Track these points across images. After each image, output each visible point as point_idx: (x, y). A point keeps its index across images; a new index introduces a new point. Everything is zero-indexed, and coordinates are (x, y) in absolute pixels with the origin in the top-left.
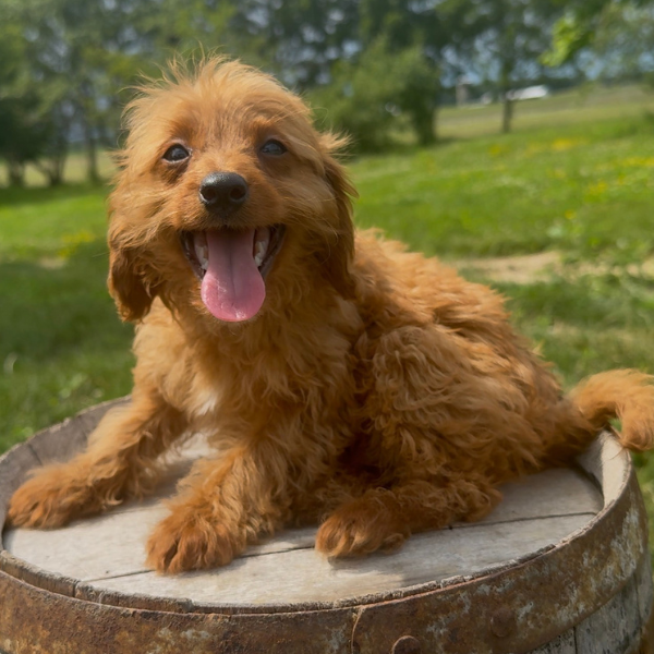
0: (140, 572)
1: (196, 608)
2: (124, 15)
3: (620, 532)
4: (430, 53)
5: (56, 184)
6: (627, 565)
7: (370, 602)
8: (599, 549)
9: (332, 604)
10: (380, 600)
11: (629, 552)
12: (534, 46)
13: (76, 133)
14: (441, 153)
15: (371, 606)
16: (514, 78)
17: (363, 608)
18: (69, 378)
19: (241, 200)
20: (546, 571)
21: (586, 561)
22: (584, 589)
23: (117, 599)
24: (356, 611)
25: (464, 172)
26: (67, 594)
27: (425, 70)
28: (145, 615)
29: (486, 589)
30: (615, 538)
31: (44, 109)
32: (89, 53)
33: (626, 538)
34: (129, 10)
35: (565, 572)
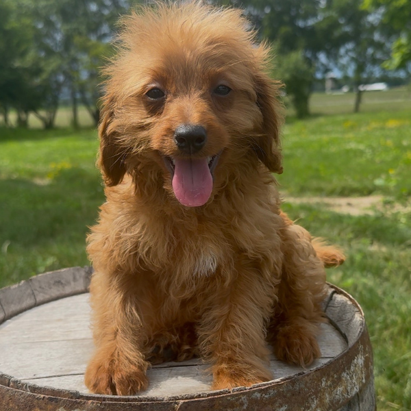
0: (55, 376)
1: (82, 397)
2: (103, 15)
3: (349, 368)
4: (309, 55)
5: (49, 128)
6: (352, 388)
7: (187, 399)
8: (333, 377)
9: (163, 399)
10: (192, 397)
11: (354, 381)
12: (379, 55)
13: (65, 94)
14: (311, 124)
15: (186, 401)
16: (365, 76)
17: (181, 402)
18: (44, 259)
19: (202, 143)
20: (297, 387)
21: (324, 383)
22: (321, 400)
23: (34, 389)
24: (177, 404)
25: (325, 138)
26: (5, 385)
27: (305, 67)
28: (50, 399)
29: (258, 395)
30: (345, 372)
31: (44, 76)
32: (77, 40)
33: (354, 372)
34: (106, 12)
35: (309, 389)
